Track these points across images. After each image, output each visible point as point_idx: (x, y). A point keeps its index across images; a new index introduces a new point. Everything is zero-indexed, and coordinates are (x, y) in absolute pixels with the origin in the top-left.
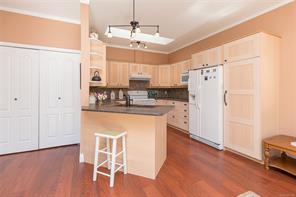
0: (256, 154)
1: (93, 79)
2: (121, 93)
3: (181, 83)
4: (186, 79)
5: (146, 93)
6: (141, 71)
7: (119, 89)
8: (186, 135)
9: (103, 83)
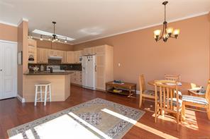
0: (104, 89)
1: (29, 60)
2: (42, 67)
3: (79, 62)
4: (81, 60)
5: (59, 67)
6: (56, 54)
7: (40, 65)
8: (80, 87)
9: (35, 62)
